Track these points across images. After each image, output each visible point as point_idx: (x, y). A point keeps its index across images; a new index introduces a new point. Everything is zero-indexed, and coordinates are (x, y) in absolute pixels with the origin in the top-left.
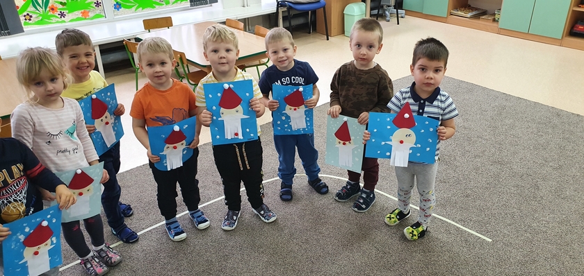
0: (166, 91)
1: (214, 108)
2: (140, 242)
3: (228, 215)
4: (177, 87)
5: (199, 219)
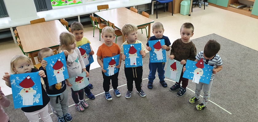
0: (110, 47)
1: (127, 54)
2: (95, 99)
3: (128, 92)
4: (114, 45)
5: (117, 93)
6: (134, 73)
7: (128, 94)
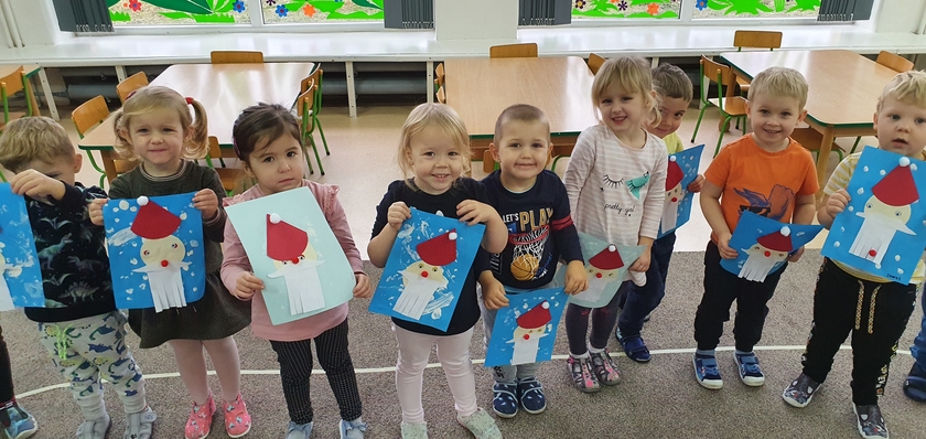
6: (859, 308)
7: (799, 387)
